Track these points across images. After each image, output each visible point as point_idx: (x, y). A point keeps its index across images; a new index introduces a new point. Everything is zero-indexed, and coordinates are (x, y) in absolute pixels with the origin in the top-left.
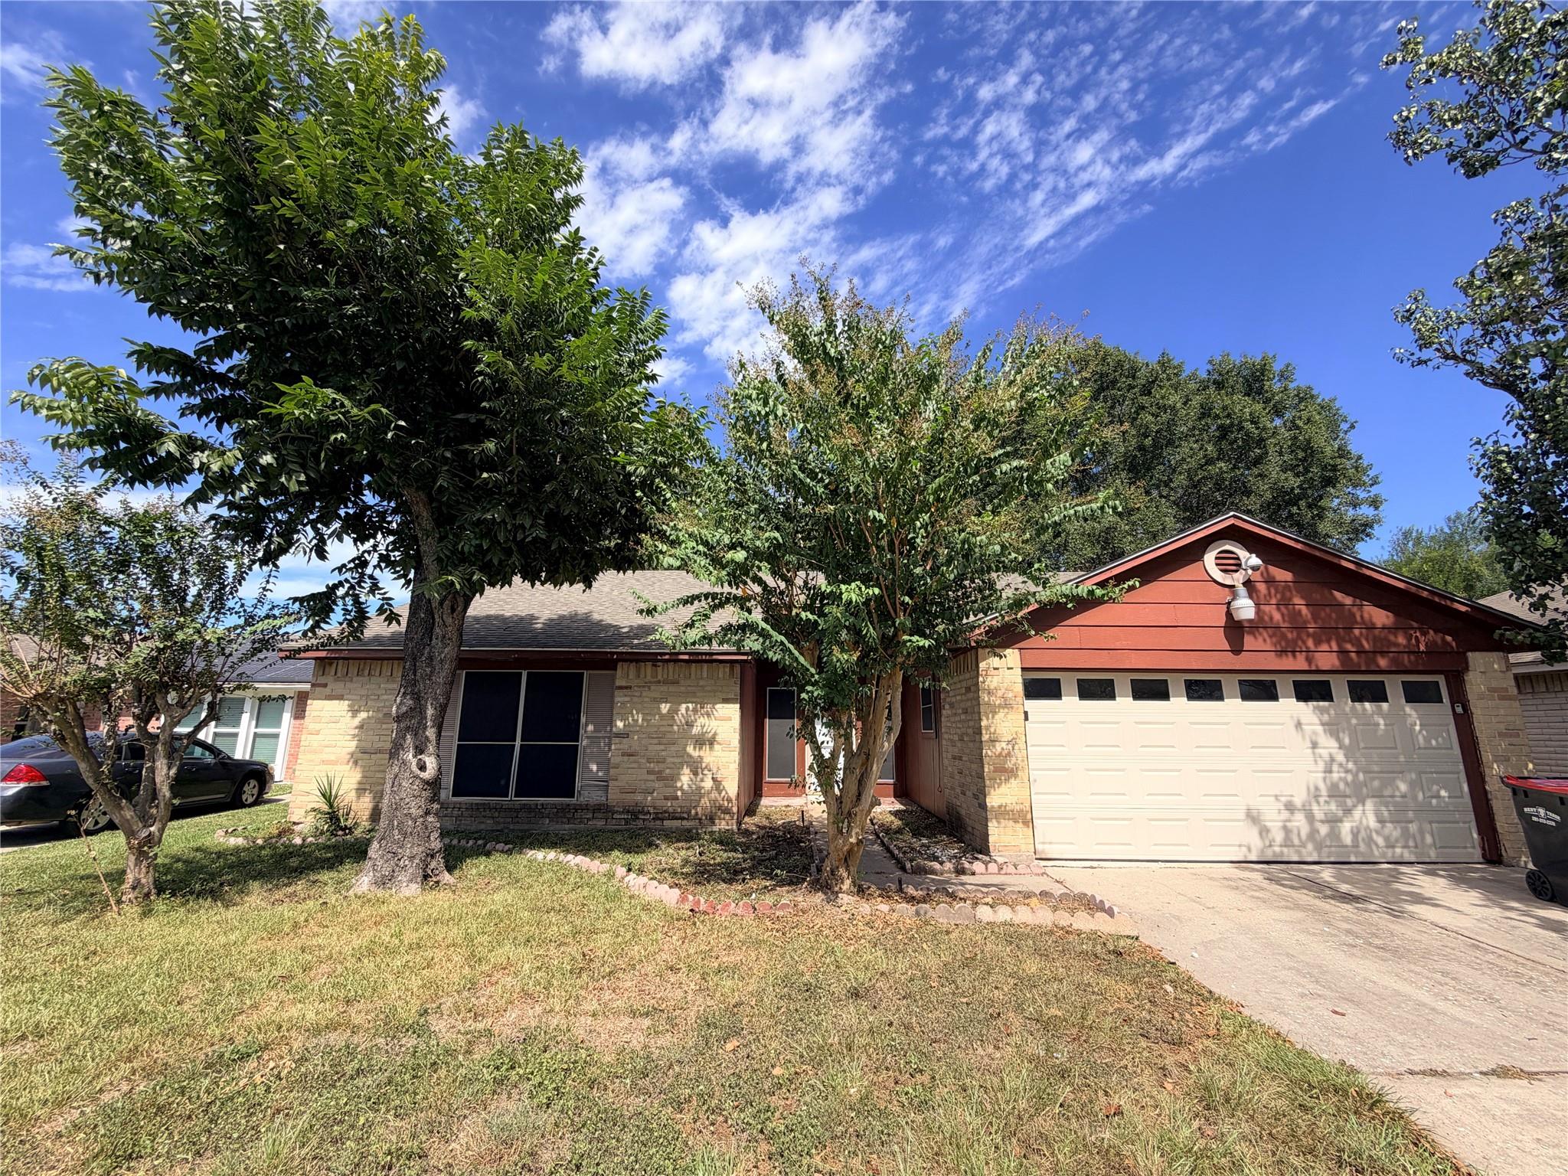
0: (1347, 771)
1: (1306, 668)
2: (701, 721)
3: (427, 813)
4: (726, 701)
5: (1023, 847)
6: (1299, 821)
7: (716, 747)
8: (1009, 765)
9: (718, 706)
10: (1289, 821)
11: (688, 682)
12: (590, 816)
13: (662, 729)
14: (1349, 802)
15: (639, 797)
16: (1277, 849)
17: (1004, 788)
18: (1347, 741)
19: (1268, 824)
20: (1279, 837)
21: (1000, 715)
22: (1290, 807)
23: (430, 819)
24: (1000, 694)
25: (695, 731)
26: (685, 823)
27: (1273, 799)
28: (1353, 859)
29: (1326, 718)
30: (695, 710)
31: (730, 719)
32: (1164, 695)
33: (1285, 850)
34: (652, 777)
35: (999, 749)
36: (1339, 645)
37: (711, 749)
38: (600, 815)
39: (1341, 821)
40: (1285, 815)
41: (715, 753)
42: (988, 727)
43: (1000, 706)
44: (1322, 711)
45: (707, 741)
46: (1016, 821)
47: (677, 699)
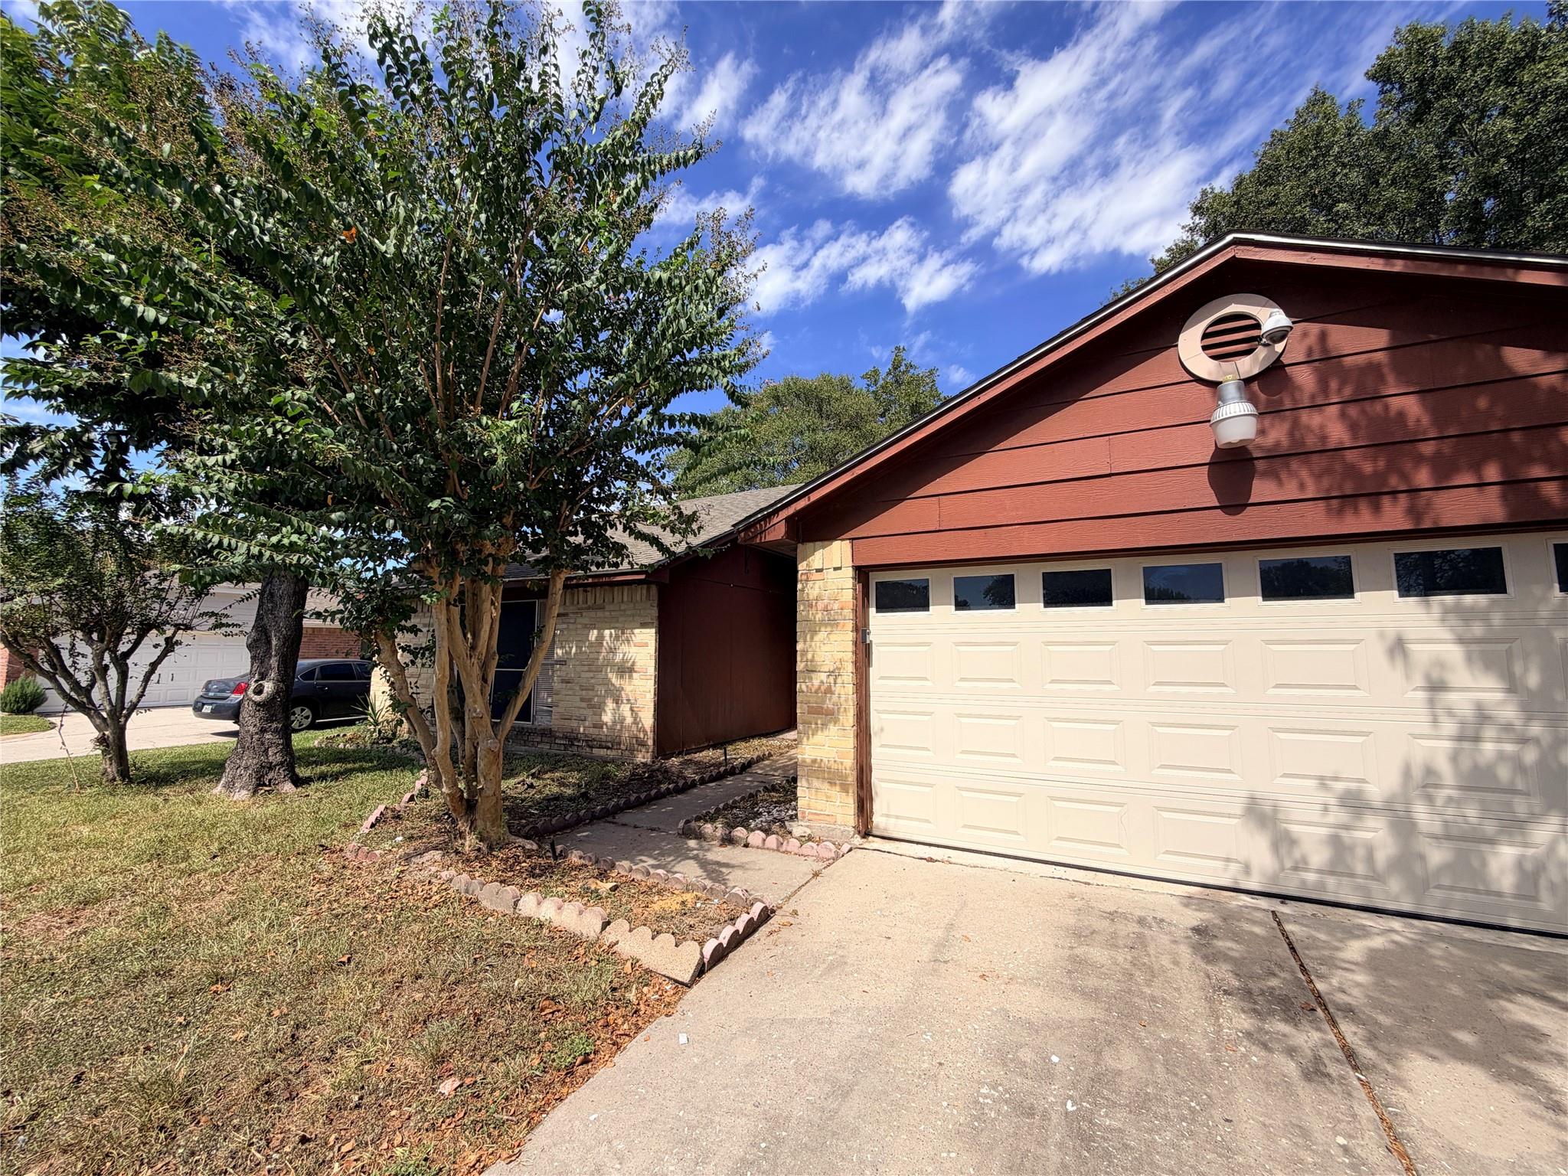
0: (1524, 740)
1: (1407, 526)
2: (624, 648)
3: (263, 731)
4: (644, 625)
5: (840, 819)
6: (1375, 833)
7: (634, 675)
8: (828, 705)
9: (636, 631)
10: (1347, 827)
11: (612, 607)
12: (539, 739)
13: (591, 656)
14: (1521, 807)
15: (574, 724)
16: (1311, 877)
17: (820, 737)
18: (1533, 680)
19: (1295, 829)
20: (1319, 856)
21: (821, 636)
22: (1355, 803)
23: (268, 736)
24: (821, 605)
25: (619, 657)
26: (609, 752)
27: (1313, 783)
28: (1513, 922)
29: (1477, 630)
30: (617, 638)
31: (646, 645)
32: (1102, 597)
33: (1331, 881)
34: (584, 705)
35: (816, 683)
36: (1505, 469)
37: (631, 677)
38: (545, 739)
39: (1491, 841)
40: (1338, 816)
41: (635, 682)
42: (805, 652)
43: (822, 623)
44: (1467, 616)
45: (626, 670)
46: (832, 784)
47: (600, 625)
